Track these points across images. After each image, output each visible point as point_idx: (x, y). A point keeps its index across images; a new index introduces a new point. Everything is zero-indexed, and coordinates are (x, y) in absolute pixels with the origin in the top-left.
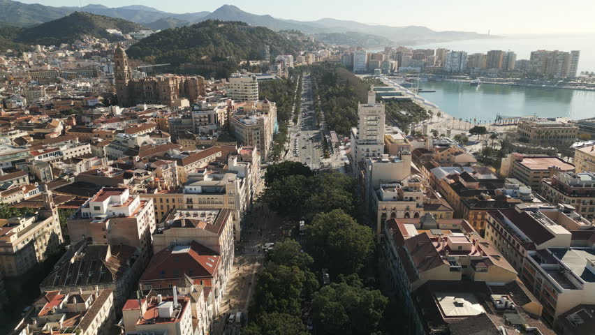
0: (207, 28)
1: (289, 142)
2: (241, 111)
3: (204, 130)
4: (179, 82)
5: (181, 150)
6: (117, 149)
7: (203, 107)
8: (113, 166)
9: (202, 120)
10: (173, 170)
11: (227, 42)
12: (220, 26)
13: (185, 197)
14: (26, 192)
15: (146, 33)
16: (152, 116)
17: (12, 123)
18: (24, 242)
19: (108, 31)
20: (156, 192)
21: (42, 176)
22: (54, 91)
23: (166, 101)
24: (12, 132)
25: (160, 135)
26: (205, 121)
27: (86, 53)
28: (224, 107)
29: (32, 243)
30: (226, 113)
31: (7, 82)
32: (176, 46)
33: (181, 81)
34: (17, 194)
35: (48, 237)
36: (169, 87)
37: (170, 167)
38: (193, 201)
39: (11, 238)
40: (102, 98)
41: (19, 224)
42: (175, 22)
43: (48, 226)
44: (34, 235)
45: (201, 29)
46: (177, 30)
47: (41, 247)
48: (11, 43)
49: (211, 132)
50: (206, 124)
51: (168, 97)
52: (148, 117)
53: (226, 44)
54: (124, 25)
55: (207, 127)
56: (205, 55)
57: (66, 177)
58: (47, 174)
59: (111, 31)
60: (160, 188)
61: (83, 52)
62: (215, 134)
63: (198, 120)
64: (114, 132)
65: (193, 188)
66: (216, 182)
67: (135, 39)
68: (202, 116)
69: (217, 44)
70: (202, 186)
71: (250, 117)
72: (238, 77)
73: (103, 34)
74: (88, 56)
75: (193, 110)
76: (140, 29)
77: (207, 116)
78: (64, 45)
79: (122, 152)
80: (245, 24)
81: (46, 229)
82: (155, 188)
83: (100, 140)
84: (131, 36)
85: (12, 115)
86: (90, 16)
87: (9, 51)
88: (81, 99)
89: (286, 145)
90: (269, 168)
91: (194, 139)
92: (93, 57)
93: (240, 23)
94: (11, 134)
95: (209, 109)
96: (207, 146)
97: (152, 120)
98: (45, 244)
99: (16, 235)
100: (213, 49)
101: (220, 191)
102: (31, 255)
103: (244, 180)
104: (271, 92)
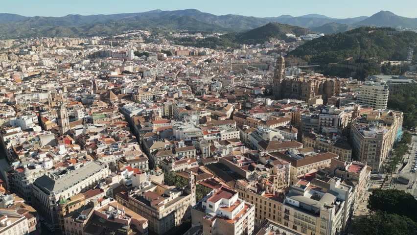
0: (358, 34)
1: (410, 153)
2: (364, 119)
3: (327, 131)
4: (319, 83)
5: (300, 150)
6: (255, 138)
7: (330, 111)
8: (245, 155)
9: (327, 122)
10: (286, 170)
11: (373, 45)
12: (370, 32)
13: (284, 207)
14: (189, 163)
15: (312, 36)
16: (291, 110)
17: (206, 104)
18: (168, 212)
19: (287, 35)
20: (263, 193)
21: (203, 151)
22: (239, 80)
23: (305, 98)
24: (203, 112)
25: (290, 130)
26: (329, 123)
27: (269, 51)
28: (350, 111)
29: (173, 212)
30: (351, 116)
31: (218, 71)
32: (330, 48)
33: (322, 83)
34: (183, 165)
35: (185, 209)
36: (310, 88)
37: (284, 167)
38: (290, 212)
39: (160, 208)
40: (265, 89)
41: (169, 196)
42: (336, 26)
43: (187, 201)
44: (176, 207)
45: (353, 35)
46: (334, 36)
47: (179, 216)
48: (230, 43)
49: (331, 134)
50: (329, 126)
51: (307, 95)
52: (287, 111)
53: (372, 47)
54: (298, 31)
55: (330, 128)
56: (351, 56)
57: (215, 156)
58: (206, 151)
59: (289, 35)
60: (268, 191)
61: (267, 50)
62: (334, 137)
63: (323, 121)
64: (259, 121)
65: (293, 201)
66: (314, 201)
67: (304, 40)
68: (328, 119)
69: (363, 47)
70: (300, 203)
71: (370, 129)
72: (370, 85)
73: (283, 37)
74: (270, 53)
75: (321, 113)
76: (308, 33)
77: (332, 119)
78: (258, 45)
79: (257, 142)
80: (394, 30)
81: (185, 203)
82: (263, 191)
83: (248, 127)
84: (301, 38)
85: (209, 98)
86: (277, 25)
87: (228, 48)
88: (251, 89)
89: (406, 156)
90: (374, 191)
91: (315, 140)
92: (273, 54)
93: (389, 29)
94: (202, 113)
95: (334, 114)
96: (322, 151)
97: (289, 114)
98: (183, 213)
99: (164, 206)
100: (359, 52)
101: (315, 212)
102: (171, 221)
103: (343, 205)
104: (404, 95)
